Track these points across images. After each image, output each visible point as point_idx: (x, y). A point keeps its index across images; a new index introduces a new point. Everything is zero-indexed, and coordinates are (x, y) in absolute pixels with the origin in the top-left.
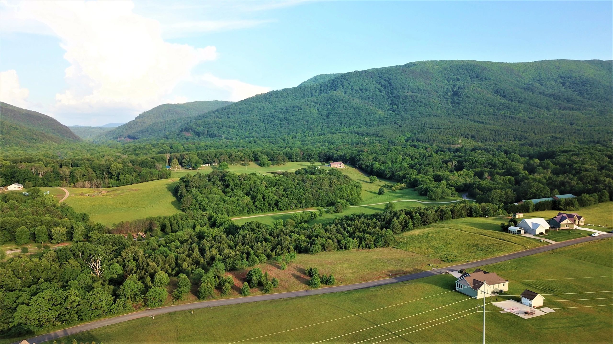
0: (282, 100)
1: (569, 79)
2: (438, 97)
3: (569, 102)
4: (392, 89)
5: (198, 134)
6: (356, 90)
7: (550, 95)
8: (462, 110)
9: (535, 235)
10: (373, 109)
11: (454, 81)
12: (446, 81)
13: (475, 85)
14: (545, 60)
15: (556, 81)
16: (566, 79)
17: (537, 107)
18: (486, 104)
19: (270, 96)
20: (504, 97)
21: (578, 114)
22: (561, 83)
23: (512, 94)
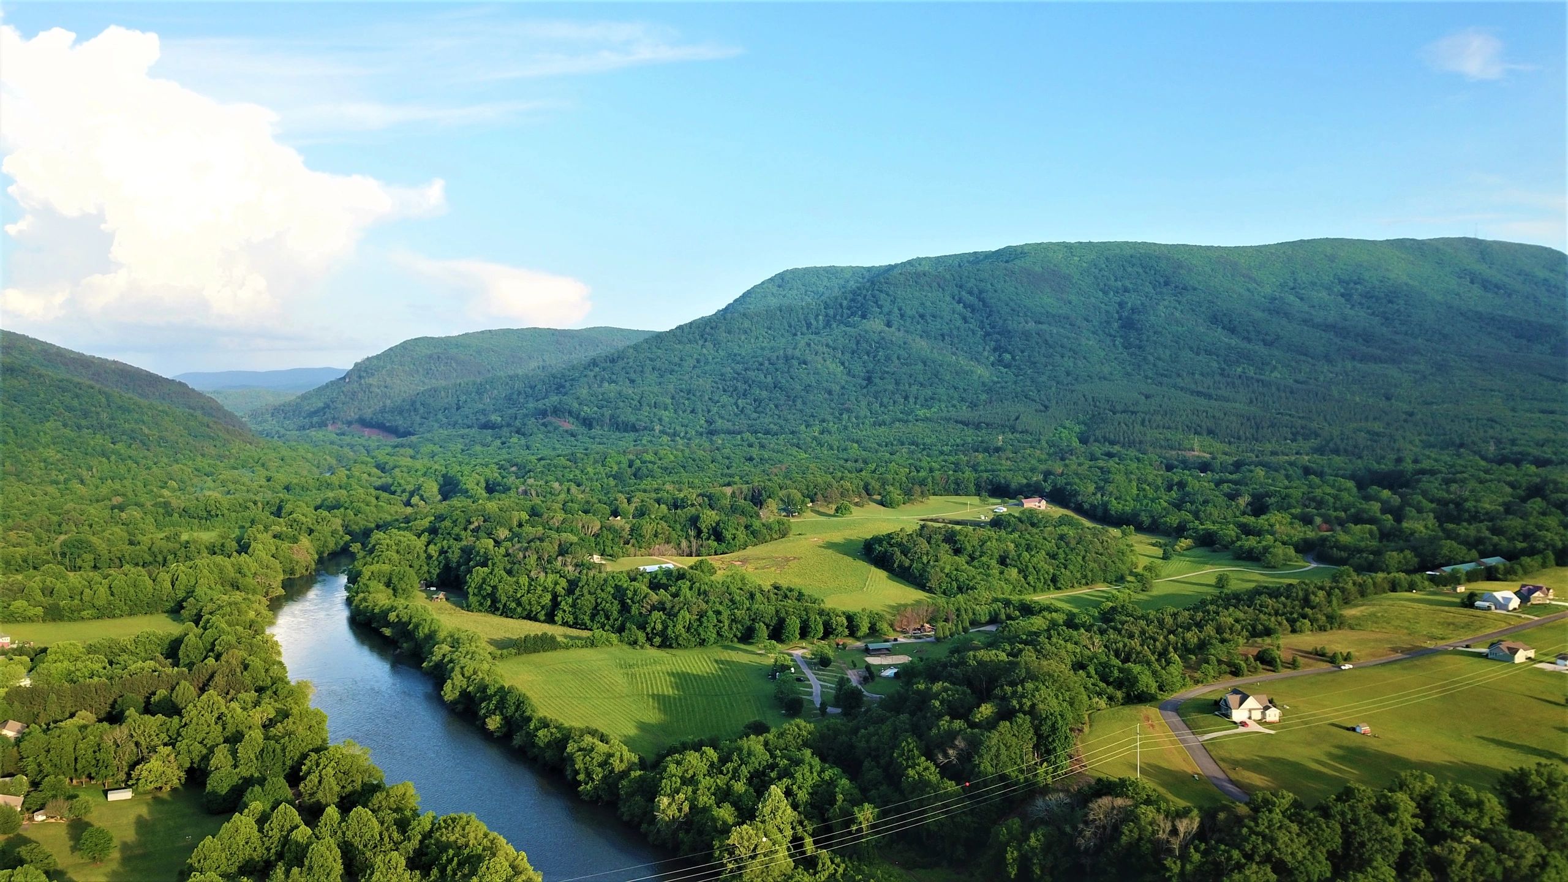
0: (743, 338)
1: (1358, 286)
2: (1094, 333)
3: (1367, 342)
4: (990, 315)
5: (588, 423)
6: (912, 318)
7: (1327, 326)
8: (1155, 365)
9: (1509, 611)
10: (963, 362)
11: (1118, 293)
12: (1101, 293)
13: (1166, 303)
14: (1302, 241)
15: (1329, 289)
16: (1352, 285)
17: (1306, 355)
18: (1198, 348)
19: (712, 328)
20: (1233, 331)
21: (1393, 371)
22: (1342, 295)
23: (1247, 326)
